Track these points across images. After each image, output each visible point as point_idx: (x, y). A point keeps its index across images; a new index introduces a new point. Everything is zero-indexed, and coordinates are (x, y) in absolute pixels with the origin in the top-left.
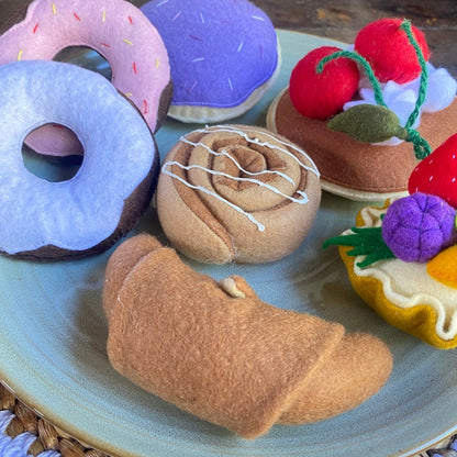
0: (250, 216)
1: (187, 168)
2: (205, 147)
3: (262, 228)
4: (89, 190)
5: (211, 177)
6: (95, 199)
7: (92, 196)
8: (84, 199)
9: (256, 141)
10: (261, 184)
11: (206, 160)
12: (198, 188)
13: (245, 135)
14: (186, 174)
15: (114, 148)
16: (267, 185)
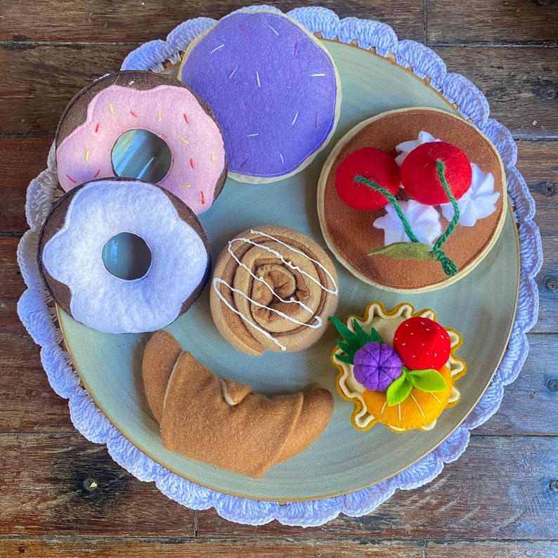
0: (276, 341)
1: (233, 289)
2: (246, 268)
3: (284, 349)
4: (156, 295)
5: (250, 304)
6: (161, 304)
7: (159, 301)
8: (153, 302)
9: (289, 264)
10: (286, 317)
11: (247, 284)
12: (240, 314)
13: (281, 257)
14: (232, 294)
15: (176, 265)
16: (290, 319)
